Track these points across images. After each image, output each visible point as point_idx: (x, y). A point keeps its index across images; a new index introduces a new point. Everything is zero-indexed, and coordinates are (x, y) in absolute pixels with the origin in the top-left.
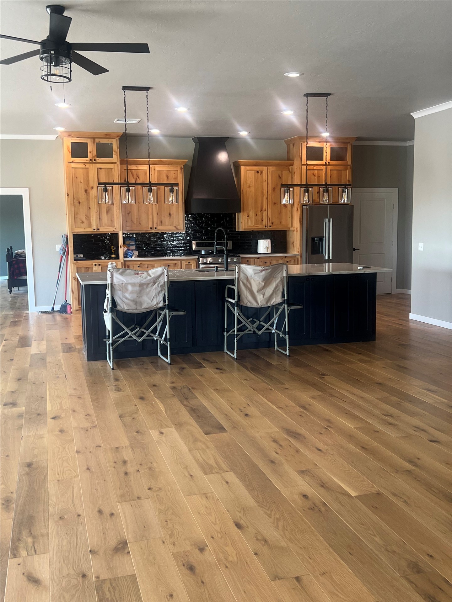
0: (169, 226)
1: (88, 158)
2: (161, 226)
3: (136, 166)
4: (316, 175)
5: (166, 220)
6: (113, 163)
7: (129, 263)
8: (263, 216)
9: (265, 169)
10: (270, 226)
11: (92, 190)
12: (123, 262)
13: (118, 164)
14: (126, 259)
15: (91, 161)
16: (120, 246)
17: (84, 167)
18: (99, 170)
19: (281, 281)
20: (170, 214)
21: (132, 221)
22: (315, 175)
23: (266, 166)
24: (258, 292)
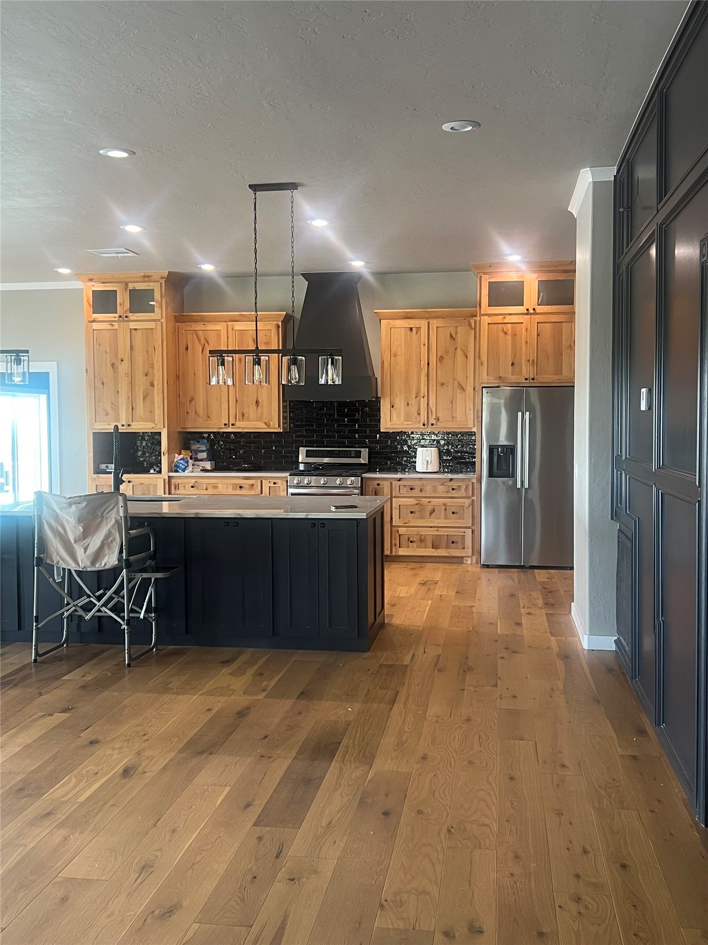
0: (254, 421)
1: (117, 313)
2: (243, 420)
3: (204, 324)
4: (510, 332)
5: (252, 411)
6: (154, 320)
7: (179, 481)
8: (420, 406)
9: (423, 324)
10: (432, 425)
11: (122, 364)
12: (167, 478)
13: (162, 323)
14: (171, 474)
15: (121, 319)
16: (164, 452)
17: (110, 327)
18: (134, 331)
19: (117, 525)
20: (257, 402)
21: (196, 412)
22: (506, 333)
23: (427, 318)
24: (75, 541)
